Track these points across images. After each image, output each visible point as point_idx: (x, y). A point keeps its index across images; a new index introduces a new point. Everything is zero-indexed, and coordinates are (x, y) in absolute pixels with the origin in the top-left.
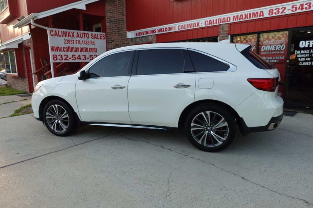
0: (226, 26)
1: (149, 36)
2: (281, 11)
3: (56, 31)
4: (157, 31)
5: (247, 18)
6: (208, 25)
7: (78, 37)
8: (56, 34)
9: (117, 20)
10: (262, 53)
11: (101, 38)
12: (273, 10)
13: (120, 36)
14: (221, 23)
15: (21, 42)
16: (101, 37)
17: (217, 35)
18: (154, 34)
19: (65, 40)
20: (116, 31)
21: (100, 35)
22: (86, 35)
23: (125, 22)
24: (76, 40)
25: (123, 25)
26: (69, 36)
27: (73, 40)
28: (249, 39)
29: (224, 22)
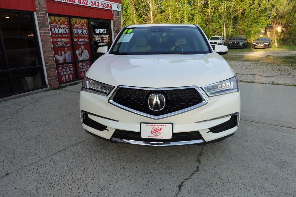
0: (42, 2)
2: (85, 2)
10: (75, 35)
28: (62, 21)
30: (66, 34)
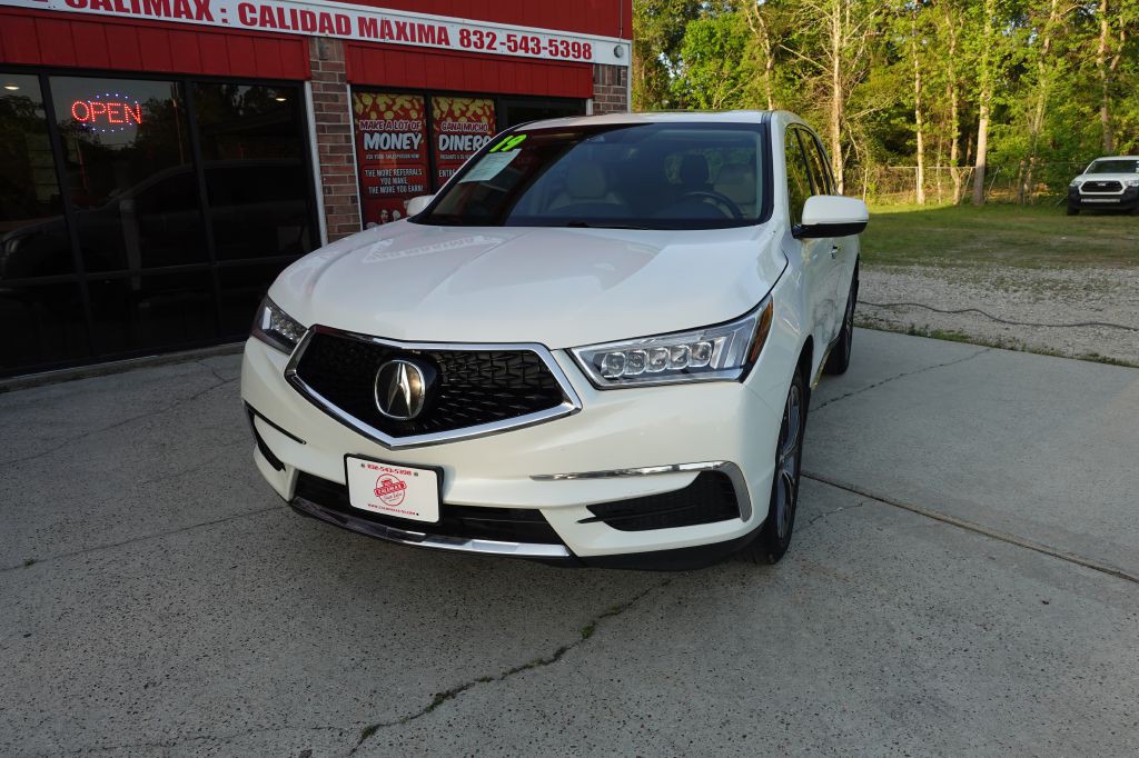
0: (334, 47)
2: (487, 41)
5: (406, 39)
6: (258, 27)
10: (442, 157)
12: (468, 32)
14: (317, 33)
17: (302, 78)
28: (402, 108)
29: (327, 31)
30: (412, 150)
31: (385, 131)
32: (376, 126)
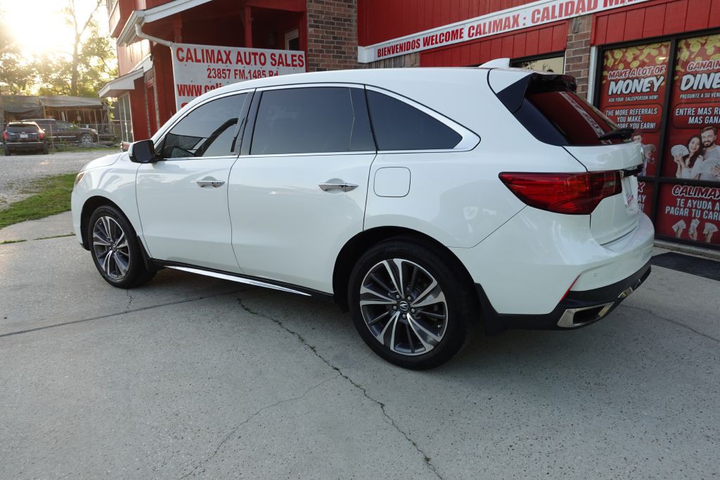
0: (585, 22)
1: (405, 55)
3: (189, 50)
4: (421, 43)
6: (539, 23)
7: (240, 63)
8: (189, 56)
9: (334, 18)
11: (295, 63)
13: (340, 57)
14: (574, 15)
15: (141, 75)
16: (295, 60)
17: (562, 49)
18: (416, 50)
19: (209, 69)
20: (332, 45)
21: (293, 56)
22: (257, 57)
23: (355, 24)
24: (236, 70)
25: (351, 31)
26: (218, 60)
27: (229, 70)
28: (649, 55)
29: (580, 11)
31: (628, 78)
32: (621, 75)
